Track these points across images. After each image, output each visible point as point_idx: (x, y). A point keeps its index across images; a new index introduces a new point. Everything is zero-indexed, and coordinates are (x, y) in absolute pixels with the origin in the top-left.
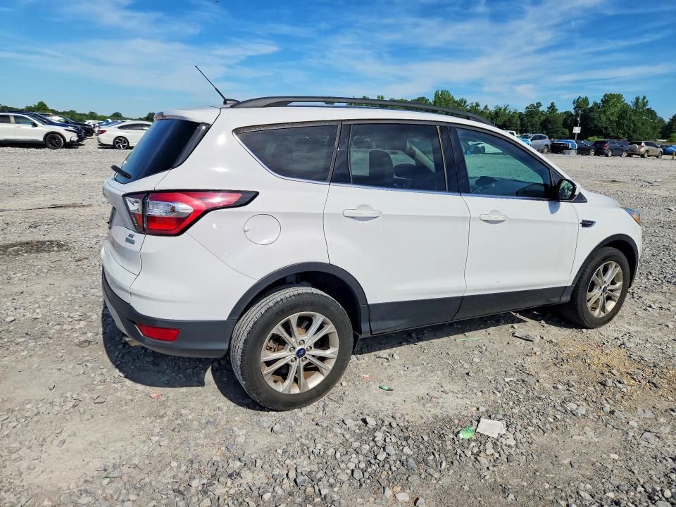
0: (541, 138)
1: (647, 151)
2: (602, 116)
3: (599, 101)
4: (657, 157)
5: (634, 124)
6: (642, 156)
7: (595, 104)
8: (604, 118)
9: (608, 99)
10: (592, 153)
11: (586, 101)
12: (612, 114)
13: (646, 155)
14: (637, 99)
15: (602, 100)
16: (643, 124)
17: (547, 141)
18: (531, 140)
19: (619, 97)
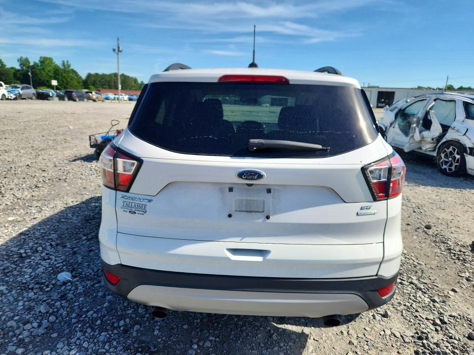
0: (27, 88)
1: (97, 98)
2: (42, 72)
3: (37, 61)
4: (103, 101)
5: (66, 79)
6: (94, 101)
7: (35, 63)
8: (44, 74)
9: (44, 61)
10: (66, 99)
11: (27, 60)
12: (49, 71)
13: (97, 100)
14: (63, 62)
15: (39, 61)
16: (71, 79)
17: (32, 91)
18: (21, 90)
19: (50, 60)
